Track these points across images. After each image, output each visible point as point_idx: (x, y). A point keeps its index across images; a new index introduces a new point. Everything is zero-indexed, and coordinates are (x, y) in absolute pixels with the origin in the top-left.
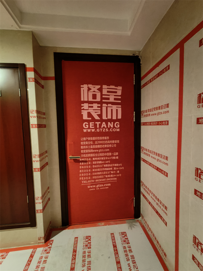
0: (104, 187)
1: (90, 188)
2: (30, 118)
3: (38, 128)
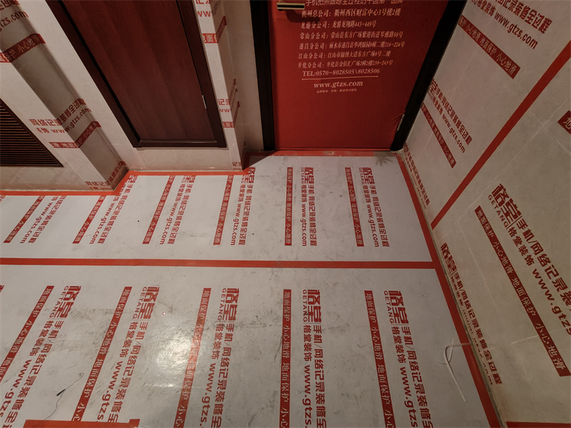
0: (349, 88)
1: (319, 88)
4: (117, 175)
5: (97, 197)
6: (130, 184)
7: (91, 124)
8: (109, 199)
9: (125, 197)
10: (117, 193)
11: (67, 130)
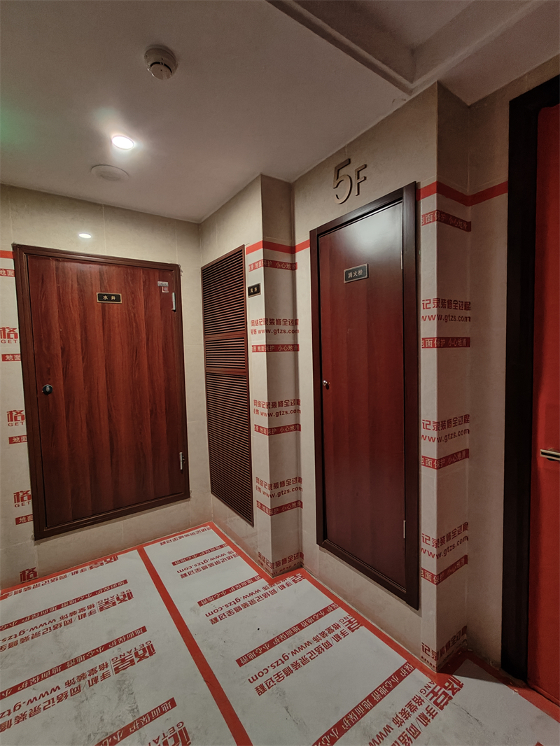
2: (422, 322)
3: (437, 347)
4: (287, 565)
5: (255, 574)
6: (291, 581)
7: (297, 502)
8: (262, 583)
9: (274, 592)
10: (271, 583)
11: (272, 496)
